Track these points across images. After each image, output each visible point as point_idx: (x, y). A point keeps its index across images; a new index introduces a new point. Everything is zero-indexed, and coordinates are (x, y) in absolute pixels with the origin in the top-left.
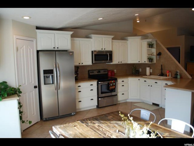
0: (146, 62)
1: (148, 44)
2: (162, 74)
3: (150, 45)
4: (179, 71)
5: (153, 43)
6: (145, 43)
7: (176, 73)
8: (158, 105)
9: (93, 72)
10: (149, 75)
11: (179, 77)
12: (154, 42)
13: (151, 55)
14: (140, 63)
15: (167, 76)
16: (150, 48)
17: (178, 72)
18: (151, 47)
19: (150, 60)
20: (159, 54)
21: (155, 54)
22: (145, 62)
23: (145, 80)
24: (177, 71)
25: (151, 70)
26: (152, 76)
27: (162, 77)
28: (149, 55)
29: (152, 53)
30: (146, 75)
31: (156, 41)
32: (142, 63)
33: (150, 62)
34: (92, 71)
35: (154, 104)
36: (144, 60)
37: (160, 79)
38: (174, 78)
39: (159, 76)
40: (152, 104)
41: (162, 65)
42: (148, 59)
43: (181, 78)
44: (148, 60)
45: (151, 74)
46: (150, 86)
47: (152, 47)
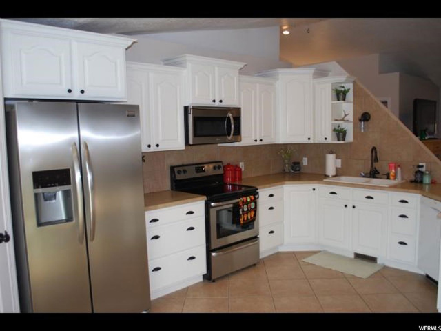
0: (330, 141)
1: (333, 90)
2: (374, 174)
3: (340, 95)
4: (424, 164)
5: (346, 88)
6: (325, 88)
7: (417, 169)
8: (372, 260)
9: (185, 172)
11: (427, 180)
12: (349, 86)
13: (343, 120)
14: (311, 141)
15: (388, 177)
16: (338, 100)
17: (422, 166)
18: (341, 97)
19: (340, 133)
20: (365, 117)
21: (351, 117)
22: (326, 139)
23: (334, 189)
24: (421, 164)
25: (339, 161)
26: (344, 179)
27: (375, 182)
28: (336, 120)
29: (346, 115)
30: (327, 176)
31: (354, 83)
32: (316, 142)
33: (339, 140)
34: (181, 169)
35: (358, 256)
36: (324, 134)
37: (382, 188)
38: (412, 182)
39: (364, 177)
40: (352, 256)
41: (374, 149)
42: (334, 130)
43: (433, 183)
44: (335, 133)
45: (339, 173)
46: (350, 206)
47: (344, 100)
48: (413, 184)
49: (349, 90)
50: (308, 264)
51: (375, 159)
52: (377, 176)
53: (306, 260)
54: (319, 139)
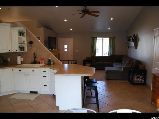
0: (18, 51)
1: (18, 32)
2: (35, 62)
3: (21, 34)
4: (51, 58)
5: (23, 32)
6: (15, 31)
7: (49, 60)
8: (36, 93)
10: (21, 64)
11: (52, 63)
12: (25, 31)
13: (23, 43)
14: (11, 52)
15: (40, 63)
16: (21, 36)
17: (51, 59)
18: (22, 35)
19: (22, 48)
20: (31, 43)
21: (26, 42)
22: (16, 50)
23: (20, 69)
24: (50, 58)
25: (22, 59)
26: (24, 65)
27: (35, 65)
28: (20, 44)
29: (24, 42)
30: (18, 65)
31: (26, 30)
32: (13, 52)
33: (21, 51)
35: (31, 92)
36: (15, 48)
37: (37, 67)
39: (32, 64)
40: (29, 93)
41: (34, 54)
42: (20, 47)
43: (54, 64)
45: (22, 63)
46: (27, 75)
47: (23, 36)
48: (48, 65)
49: (24, 32)
50: (12, 99)
51: (35, 57)
52: (36, 63)
53: (11, 98)
54: (14, 51)
